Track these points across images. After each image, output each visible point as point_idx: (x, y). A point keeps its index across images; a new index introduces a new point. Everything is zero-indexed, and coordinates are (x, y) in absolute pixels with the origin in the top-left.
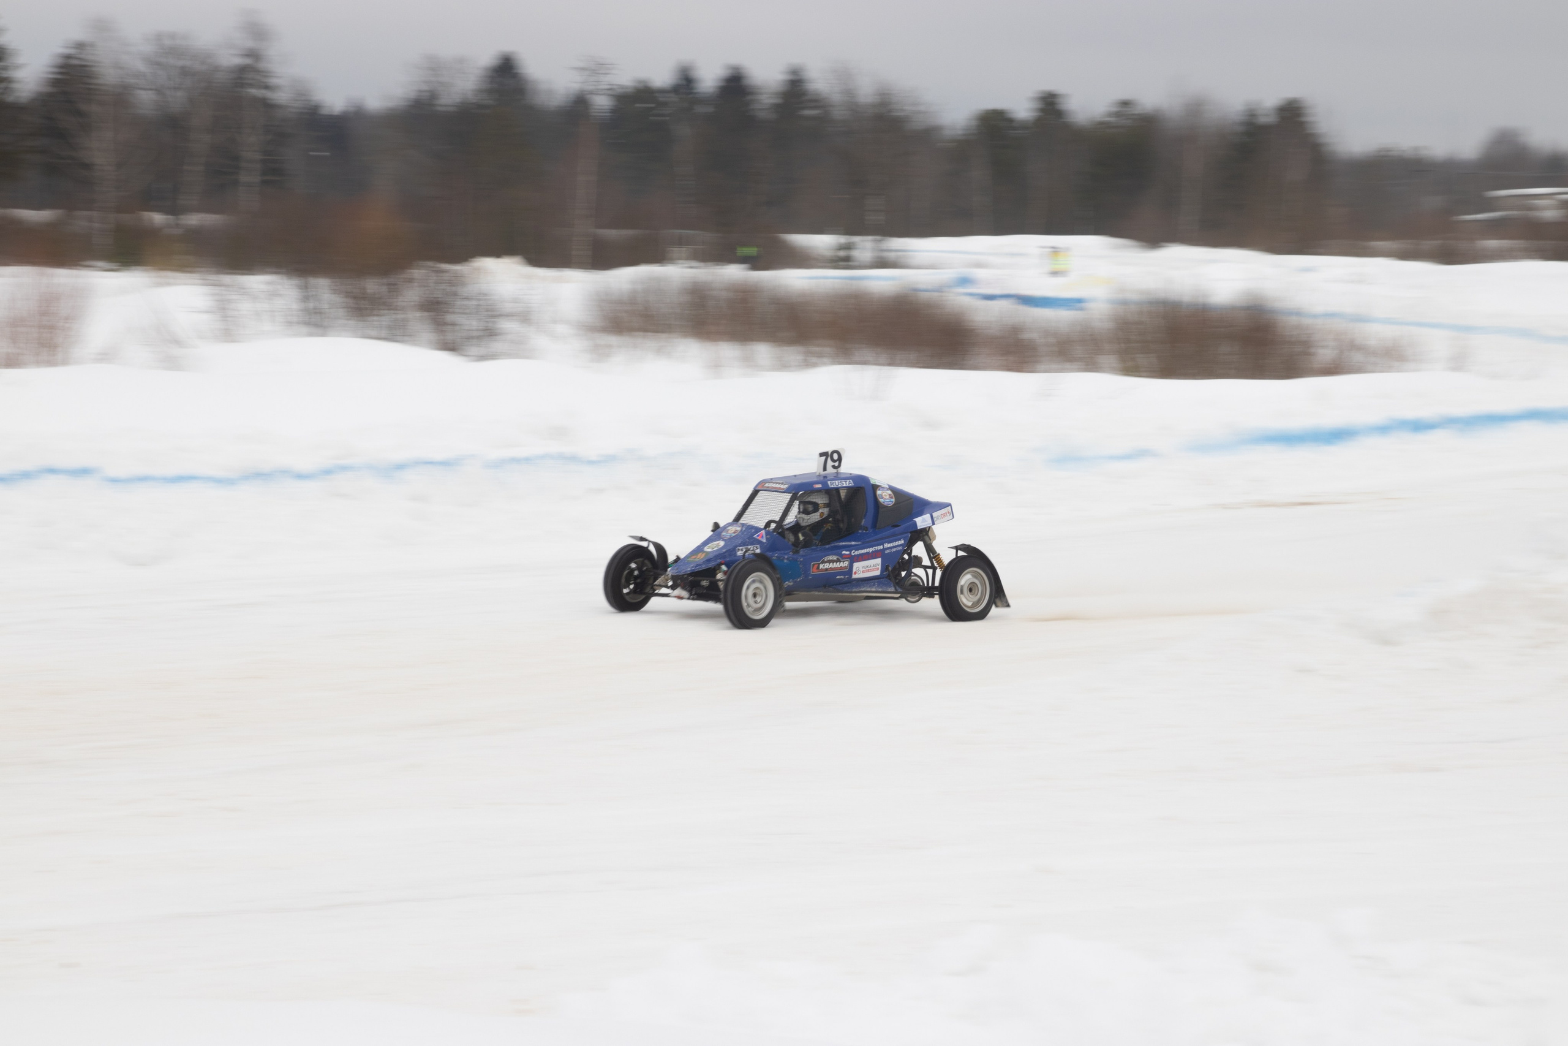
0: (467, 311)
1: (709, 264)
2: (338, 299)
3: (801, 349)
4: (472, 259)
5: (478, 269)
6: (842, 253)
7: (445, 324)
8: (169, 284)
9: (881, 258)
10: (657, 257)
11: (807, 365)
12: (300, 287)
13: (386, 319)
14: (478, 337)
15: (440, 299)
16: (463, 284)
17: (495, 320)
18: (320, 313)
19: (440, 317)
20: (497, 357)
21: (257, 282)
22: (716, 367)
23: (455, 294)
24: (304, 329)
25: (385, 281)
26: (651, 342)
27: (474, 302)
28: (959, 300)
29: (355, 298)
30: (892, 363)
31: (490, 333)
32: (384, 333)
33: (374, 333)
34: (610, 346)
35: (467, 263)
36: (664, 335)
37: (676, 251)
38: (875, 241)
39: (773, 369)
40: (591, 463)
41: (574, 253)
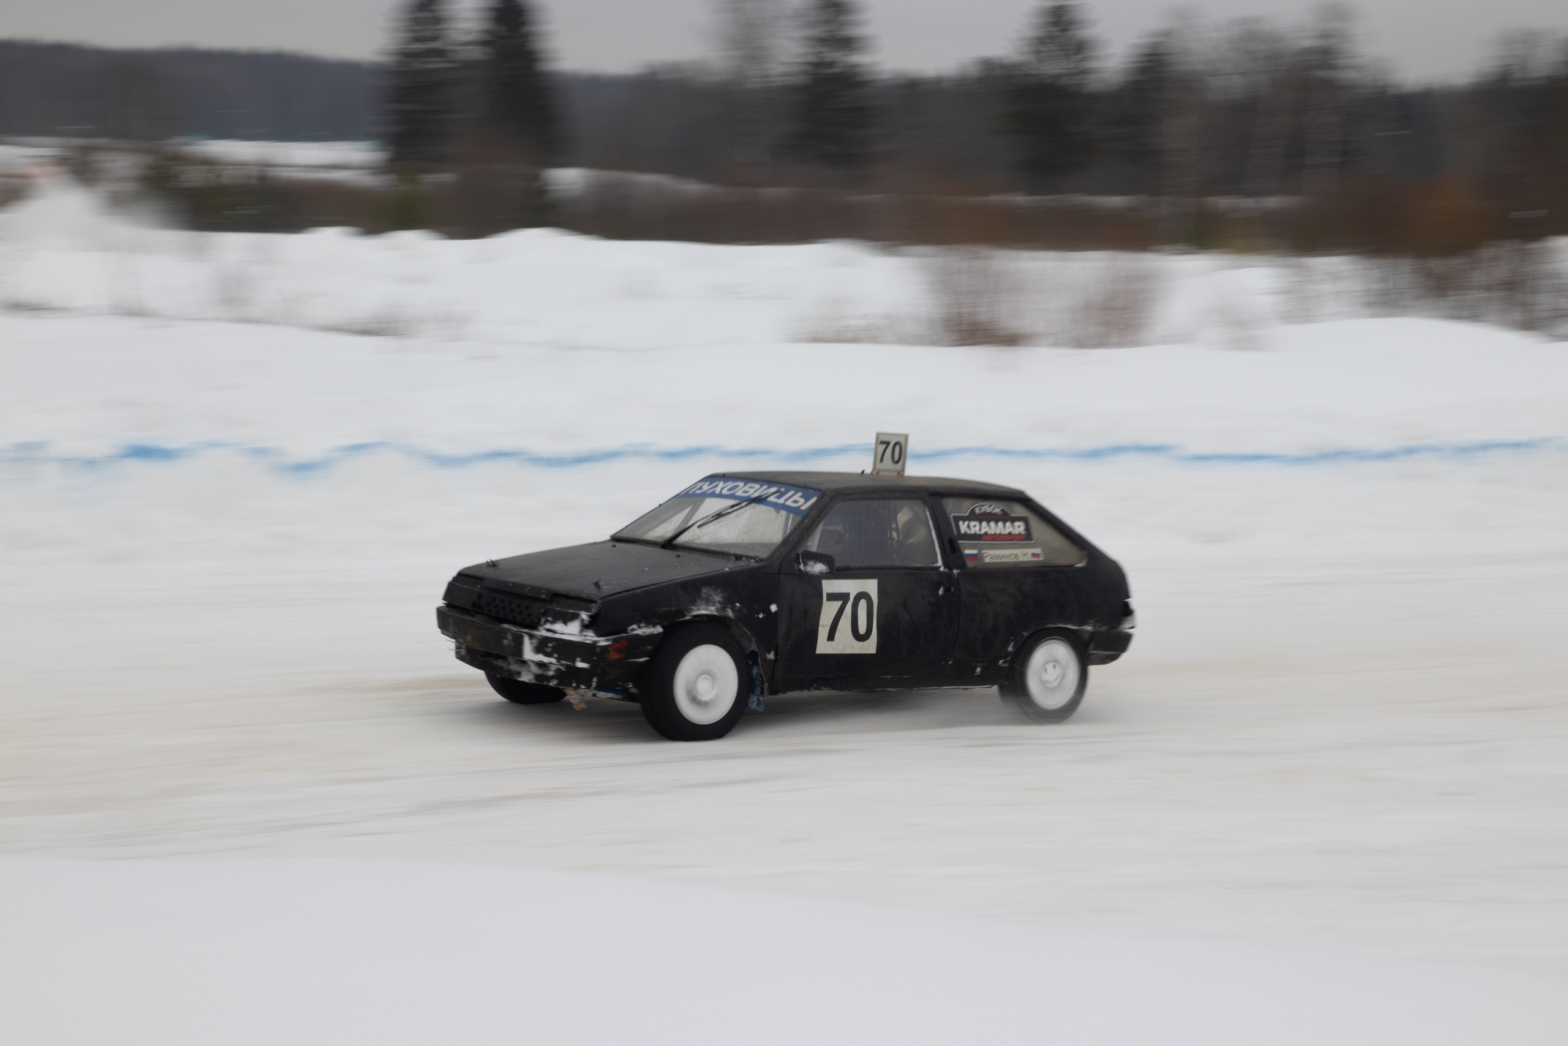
7: (1527, 304)
8: (1239, 267)
15: (1518, 279)
19: (1517, 297)
25: (1458, 261)
32: (1458, 313)
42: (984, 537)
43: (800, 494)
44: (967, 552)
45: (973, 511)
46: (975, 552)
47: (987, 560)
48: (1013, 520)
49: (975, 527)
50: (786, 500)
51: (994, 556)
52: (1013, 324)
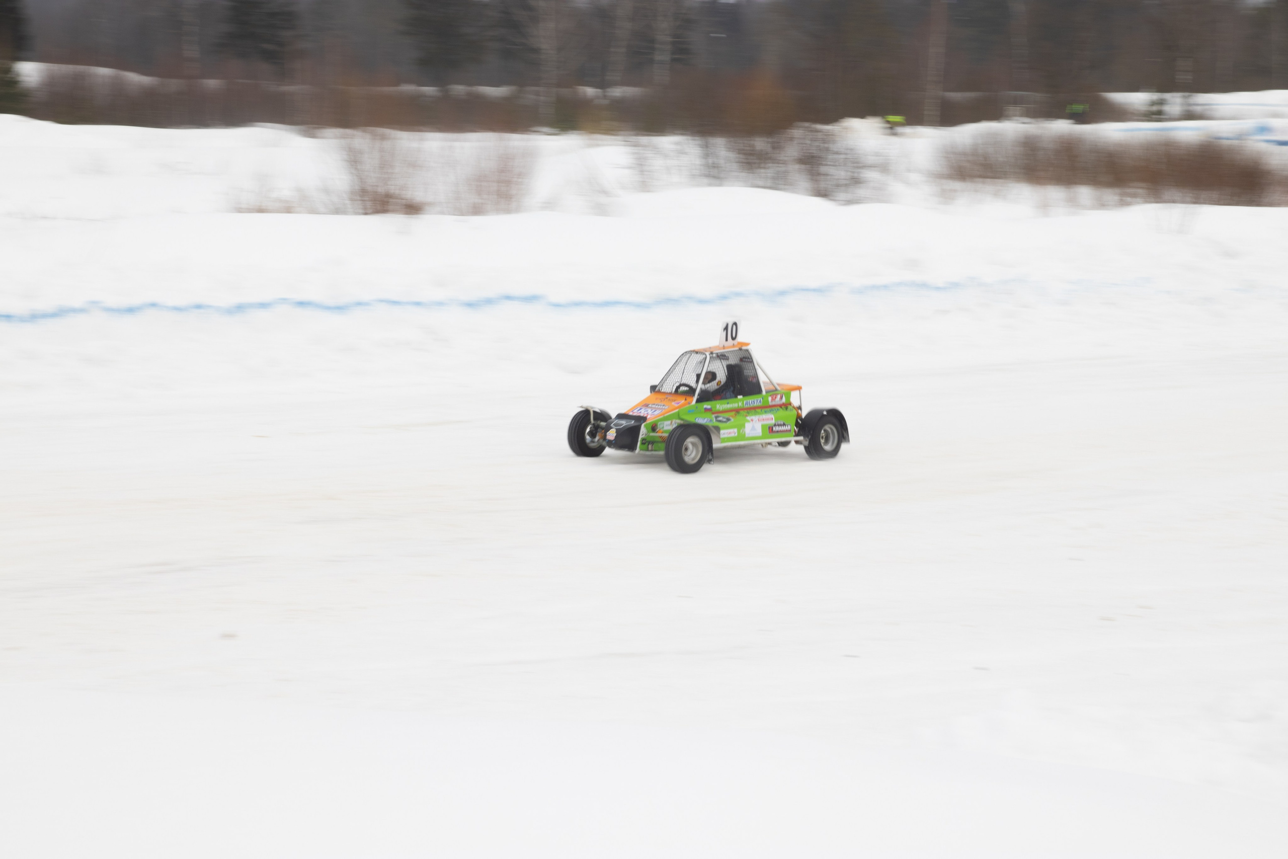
0: (837, 164)
2: (732, 155)
3: (1117, 190)
4: (841, 120)
5: (846, 128)
6: (1155, 108)
7: (819, 174)
8: (598, 145)
9: (1188, 111)
10: (996, 115)
11: (1123, 204)
12: (701, 146)
13: (770, 171)
14: (846, 185)
16: (834, 142)
17: (859, 170)
18: (718, 167)
19: (814, 169)
20: (862, 202)
21: (668, 142)
22: (1044, 207)
23: (827, 149)
24: (706, 180)
25: (770, 140)
26: (989, 187)
27: (842, 156)
28: (1257, 145)
29: (745, 154)
30: (1197, 201)
31: (856, 181)
32: (769, 183)
33: (761, 183)
34: (955, 191)
35: (834, 124)
36: (1000, 181)
37: (1011, 109)
38: (1184, 97)
39: (1093, 208)
40: (938, 289)
41: (926, 113)
52: (417, 195)
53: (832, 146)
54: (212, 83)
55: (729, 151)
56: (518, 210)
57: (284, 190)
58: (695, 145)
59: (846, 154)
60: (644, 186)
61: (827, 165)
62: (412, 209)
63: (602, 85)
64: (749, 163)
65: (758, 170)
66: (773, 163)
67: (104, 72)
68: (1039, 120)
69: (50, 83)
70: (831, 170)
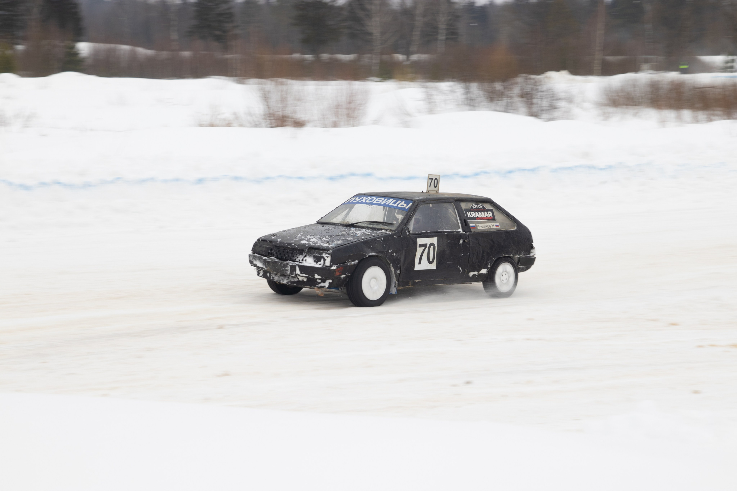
0: (542, 97)
1: (661, 71)
2: (481, 93)
3: (706, 112)
4: (546, 73)
5: (546, 77)
6: (728, 65)
7: (532, 104)
8: (405, 88)
10: (636, 69)
11: (709, 120)
12: (464, 88)
13: (504, 102)
14: (546, 110)
15: (528, 92)
16: (541, 85)
17: (556, 101)
18: (472, 100)
19: (529, 100)
20: (557, 119)
21: (445, 86)
22: (663, 122)
23: (537, 89)
24: (467, 107)
25: (504, 84)
26: (631, 111)
27: (544, 94)
29: (488, 92)
31: (553, 108)
32: (503, 109)
33: (498, 108)
34: (611, 113)
35: (541, 75)
36: (636, 107)
37: (644, 66)
39: (693, 123)
40: (601, 169)
41: (595, 68)
42: (477, 218)
43: (404, 202)
44: (471, 225)
45: (472, 207)
46: (474, 225)
47: (479, 228)
48: (487, 211)
49: (473, 214)
50: (398, 205)
51: (482, 226)
52: (301, 116)
53: (540, 87)
54: (186, 54)
55: (479, 90)
56: (358, 125)
57: (227, 114)
58: (461, 87)
59: (547, 92)
60: (431, 111)
61: (537, 98)
62: (299, 124)
63: (408, 53)
64: (491, 98)
65: (496, 102)
66: (504, 97)
67: (126, 48)
68: (659, 72)
69: (96, 54)
70: (539, 101)
